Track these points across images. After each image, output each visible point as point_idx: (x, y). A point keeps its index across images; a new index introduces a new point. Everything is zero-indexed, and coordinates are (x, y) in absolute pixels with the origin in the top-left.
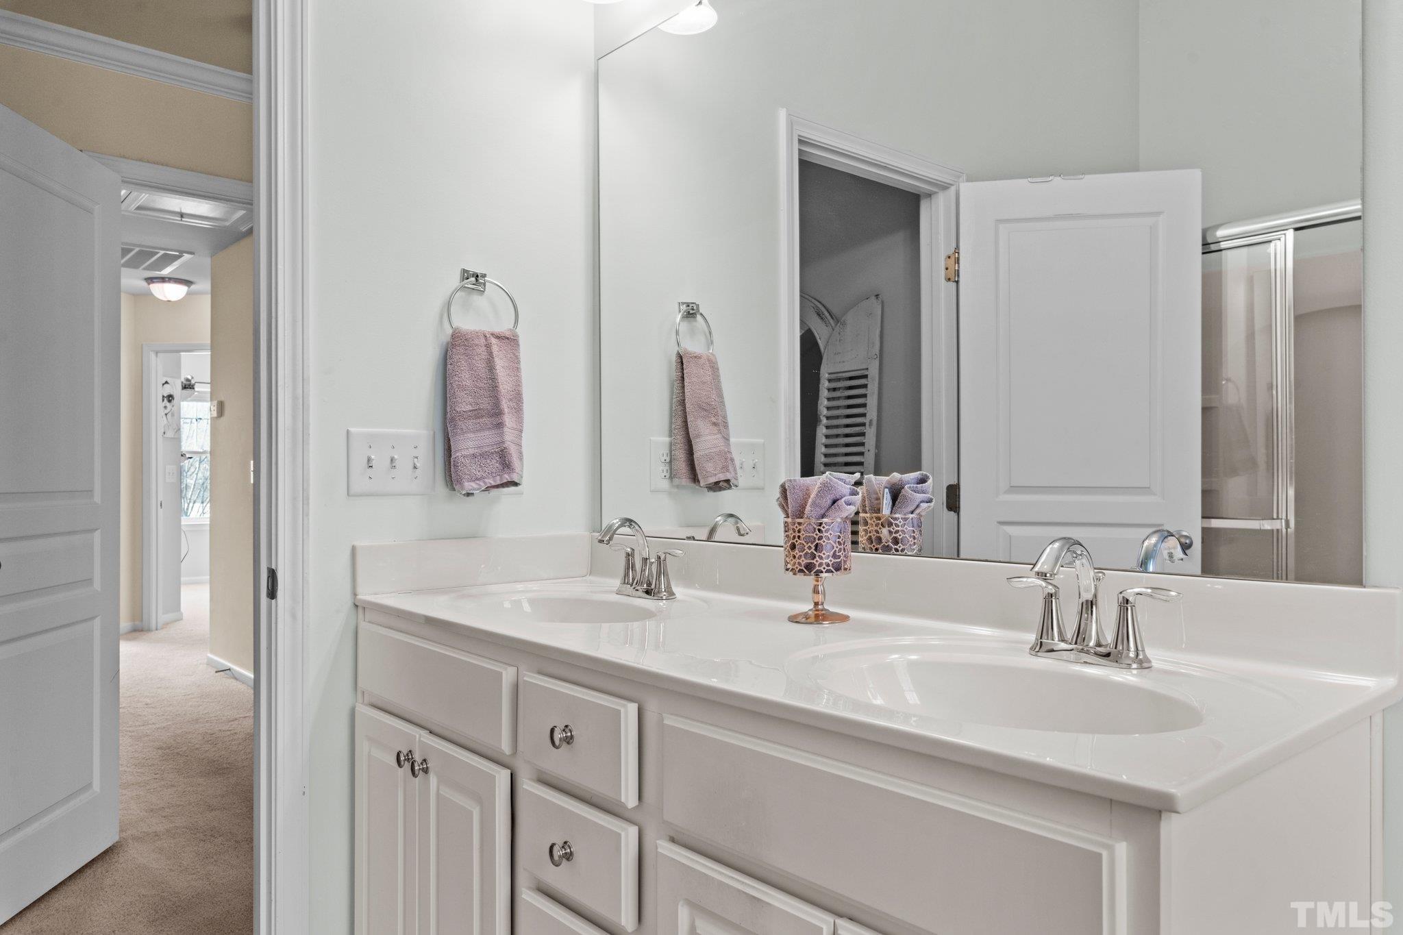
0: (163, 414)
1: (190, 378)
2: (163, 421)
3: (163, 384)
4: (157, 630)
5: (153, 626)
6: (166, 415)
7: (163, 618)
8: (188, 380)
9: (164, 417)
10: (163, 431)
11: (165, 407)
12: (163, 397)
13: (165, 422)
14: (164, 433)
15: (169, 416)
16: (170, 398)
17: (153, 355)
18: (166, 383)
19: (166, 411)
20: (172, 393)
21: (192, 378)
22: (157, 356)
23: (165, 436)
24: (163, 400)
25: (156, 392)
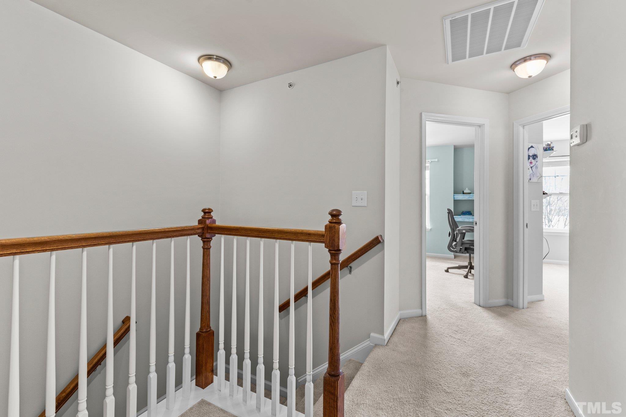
0: (529, 167)
1: (549, 143)
2: (529, 172)
3: (529, 149)
4: (523, 308)
5: (521, 306)
6: (531, 167)
7: (528, 298)
8: (549, 145)
9: (530, 169)
10: (529, 178)
11: (531, 163)
12: (529, 156)
13: (531, 172)
14: (530, 179)
15: (534, 168)
16: (535, 157)
17: (521, 129)
18: (532, 147)
19: (532, 165)
20: (536, 153)
21: (551, 143)
22: (524, 128)
23: (531, 181)
24: (529, 159)
25: (523, 154)
